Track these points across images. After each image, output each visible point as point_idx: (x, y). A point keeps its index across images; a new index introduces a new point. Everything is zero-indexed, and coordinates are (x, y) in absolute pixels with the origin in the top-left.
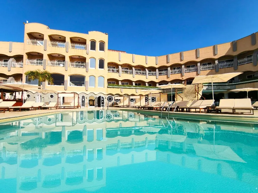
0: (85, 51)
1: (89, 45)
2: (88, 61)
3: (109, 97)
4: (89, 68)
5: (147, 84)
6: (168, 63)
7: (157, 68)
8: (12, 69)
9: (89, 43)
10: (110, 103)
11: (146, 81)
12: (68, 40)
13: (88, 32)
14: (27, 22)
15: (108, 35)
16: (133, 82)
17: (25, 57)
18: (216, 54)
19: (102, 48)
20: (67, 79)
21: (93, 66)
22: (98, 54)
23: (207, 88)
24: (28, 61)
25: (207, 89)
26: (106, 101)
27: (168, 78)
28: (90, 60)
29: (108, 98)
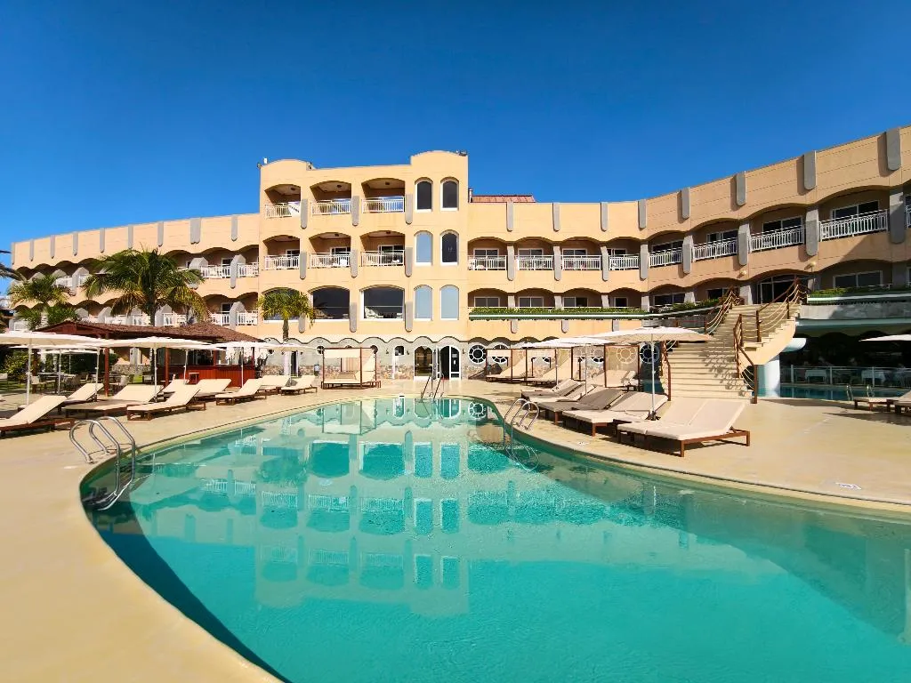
0: (401, 217)
1: (412, 196)
2: (411, 243)
3: (475, 347)
4: (416, 264)
5: (605, 300)
6: (682, 219)
7: (644, 242)
8: (240, 282)
9: (412, 191)
10: (479, 367)
11: (601, 291)
12: (357, 191)
13: (409, 157)
14: (266, 161)
15: (467, 157)
16: (556, 297)
17: (263, 250)
18: (890, 167)
19: (451, 200)
20: (357, 300)
21: (426, 256)
22: (439, 219)
23: (835, 313)
24: (270, 260)
25: (835, 316)
26: (464, 360)
27: (683, 274)
28: (415, 238)
29: (471, 351)
